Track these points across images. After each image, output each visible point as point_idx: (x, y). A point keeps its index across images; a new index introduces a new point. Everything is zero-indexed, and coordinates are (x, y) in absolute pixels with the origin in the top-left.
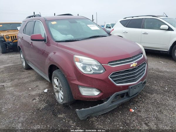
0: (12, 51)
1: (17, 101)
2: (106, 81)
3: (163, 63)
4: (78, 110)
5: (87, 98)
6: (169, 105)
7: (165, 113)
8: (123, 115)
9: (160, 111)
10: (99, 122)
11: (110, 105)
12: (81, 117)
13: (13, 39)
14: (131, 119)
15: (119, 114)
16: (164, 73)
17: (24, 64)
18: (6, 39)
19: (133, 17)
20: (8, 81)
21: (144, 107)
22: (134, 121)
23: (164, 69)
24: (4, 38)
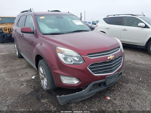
0: (9, 41)
1: (6, 86)
2: (85, 71)
3: (139, 56)
4: (58, 96)
5: (67, 86)
6: (142, 94)
7: (138, 101)
8: (100, 102)
9: (134, 100)
10: (77, 108)
11: (88, 93)
12: (61, 103)
13: (10, 31)
14: (106, 106)
15: (96, 101)
16: (140, 65)
17: (17, 53)
18: (4, 31)
19: (114, 15)
20: (2, 68)
21: (119, 95)
22: (109, 108)
23: (140, 61)
24: (2, 30)
